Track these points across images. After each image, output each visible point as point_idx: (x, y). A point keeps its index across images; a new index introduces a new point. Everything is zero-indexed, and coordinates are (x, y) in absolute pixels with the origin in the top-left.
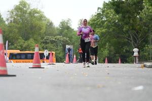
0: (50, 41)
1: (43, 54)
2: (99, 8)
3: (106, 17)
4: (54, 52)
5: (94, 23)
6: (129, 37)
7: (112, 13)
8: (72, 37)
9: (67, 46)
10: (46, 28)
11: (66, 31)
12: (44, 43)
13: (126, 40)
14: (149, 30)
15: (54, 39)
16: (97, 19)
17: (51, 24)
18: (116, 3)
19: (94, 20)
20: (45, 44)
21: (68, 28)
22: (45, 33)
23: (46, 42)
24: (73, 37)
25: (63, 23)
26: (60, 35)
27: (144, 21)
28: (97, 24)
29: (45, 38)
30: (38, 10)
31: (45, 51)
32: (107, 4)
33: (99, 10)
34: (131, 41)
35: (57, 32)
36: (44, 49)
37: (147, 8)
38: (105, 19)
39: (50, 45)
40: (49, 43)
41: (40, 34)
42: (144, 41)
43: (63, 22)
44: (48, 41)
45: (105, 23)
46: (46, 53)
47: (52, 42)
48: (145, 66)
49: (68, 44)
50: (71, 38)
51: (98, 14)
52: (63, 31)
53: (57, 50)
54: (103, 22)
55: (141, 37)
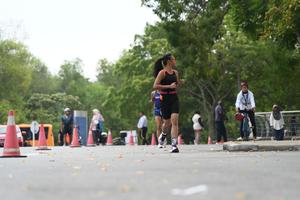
0: (43, 103)
1: (29, 129)
2: (136, 36)
3: (152, 54)
4: (50, 126)
5: (127, 67)
6: (198, 91)
7: (163, 45)
8: (84, 95)
9: (75, 112)
10: (33, 77)
11: (73, 82)
12: (29, 107)
13: (192, 98)
14: (235, 77)
15: (49, 100)
16: (134, 58)
17: (43, 69)
18: (171, 25)
19: (128, 61)
20: (32, 110)
21: (77, 77)
22: (31, 87)
23: (34, 105)
24: (88, 94)
25: (66, 68)
26: (61, 92)
27: (226, 60)
28: (133, 67)
29: (32, 98)
30: (17, 42)
31: (33, 122)
32: (154, 29)
33: (138, 40)
34: (202, 100)
35: (55, 85)
36: (29, 118)
37: (232, 35)
38: (149, 57)
39: (41, 112)
40: (39, 107)
41: (21, 91)
42: (227, 99)
43: (67, 66)
44: (37, 104)
45: (151, 65)
46: (34, 127)
47: (46, 105)
48: (225, 148)
49: (77, 109)
50: (82, 96)
51: (135, 48)
52: (67, 84)
53: (56, 120)
54: (146, 64)
55: (221, 91)
